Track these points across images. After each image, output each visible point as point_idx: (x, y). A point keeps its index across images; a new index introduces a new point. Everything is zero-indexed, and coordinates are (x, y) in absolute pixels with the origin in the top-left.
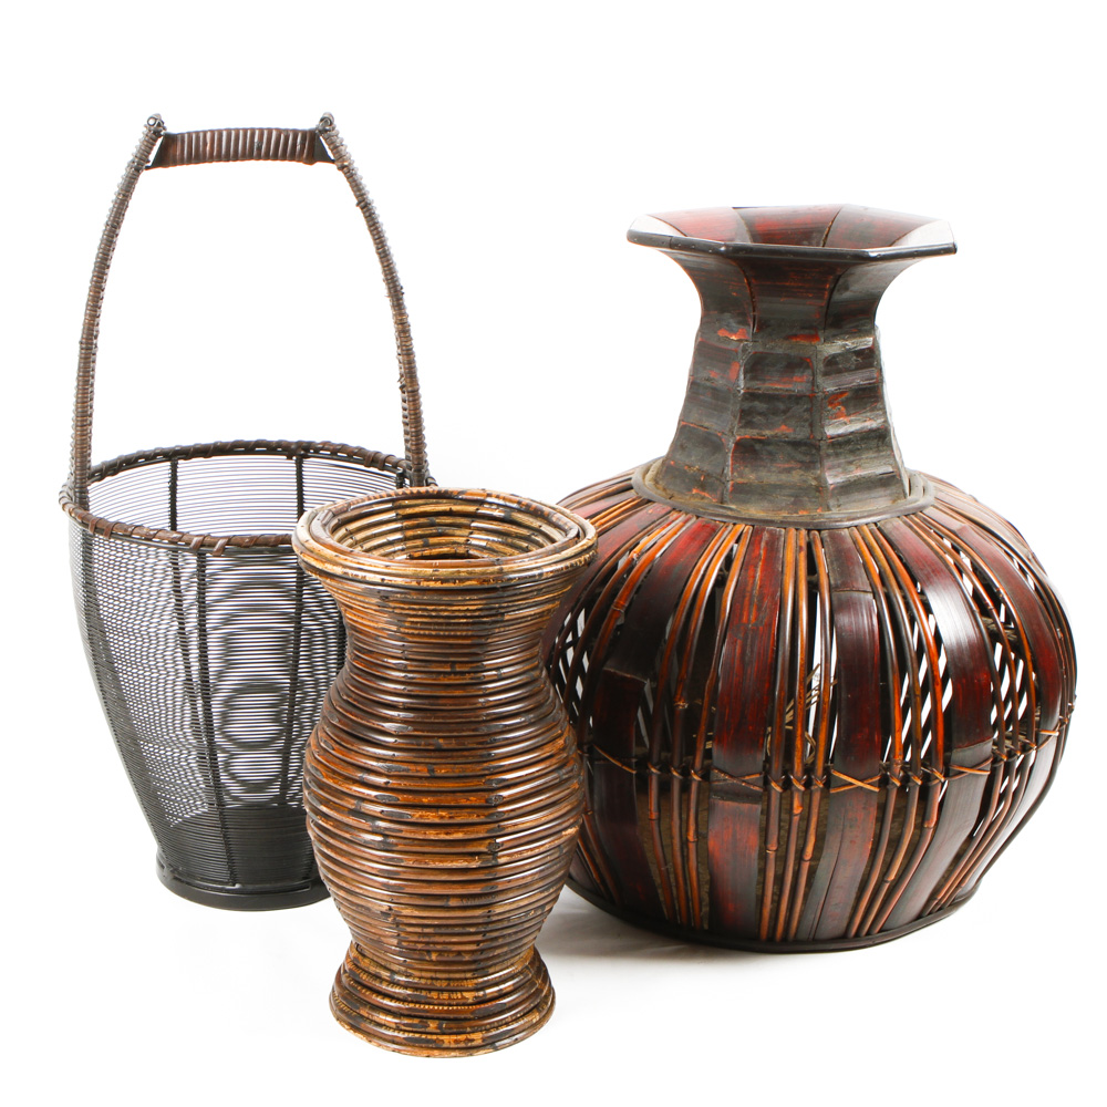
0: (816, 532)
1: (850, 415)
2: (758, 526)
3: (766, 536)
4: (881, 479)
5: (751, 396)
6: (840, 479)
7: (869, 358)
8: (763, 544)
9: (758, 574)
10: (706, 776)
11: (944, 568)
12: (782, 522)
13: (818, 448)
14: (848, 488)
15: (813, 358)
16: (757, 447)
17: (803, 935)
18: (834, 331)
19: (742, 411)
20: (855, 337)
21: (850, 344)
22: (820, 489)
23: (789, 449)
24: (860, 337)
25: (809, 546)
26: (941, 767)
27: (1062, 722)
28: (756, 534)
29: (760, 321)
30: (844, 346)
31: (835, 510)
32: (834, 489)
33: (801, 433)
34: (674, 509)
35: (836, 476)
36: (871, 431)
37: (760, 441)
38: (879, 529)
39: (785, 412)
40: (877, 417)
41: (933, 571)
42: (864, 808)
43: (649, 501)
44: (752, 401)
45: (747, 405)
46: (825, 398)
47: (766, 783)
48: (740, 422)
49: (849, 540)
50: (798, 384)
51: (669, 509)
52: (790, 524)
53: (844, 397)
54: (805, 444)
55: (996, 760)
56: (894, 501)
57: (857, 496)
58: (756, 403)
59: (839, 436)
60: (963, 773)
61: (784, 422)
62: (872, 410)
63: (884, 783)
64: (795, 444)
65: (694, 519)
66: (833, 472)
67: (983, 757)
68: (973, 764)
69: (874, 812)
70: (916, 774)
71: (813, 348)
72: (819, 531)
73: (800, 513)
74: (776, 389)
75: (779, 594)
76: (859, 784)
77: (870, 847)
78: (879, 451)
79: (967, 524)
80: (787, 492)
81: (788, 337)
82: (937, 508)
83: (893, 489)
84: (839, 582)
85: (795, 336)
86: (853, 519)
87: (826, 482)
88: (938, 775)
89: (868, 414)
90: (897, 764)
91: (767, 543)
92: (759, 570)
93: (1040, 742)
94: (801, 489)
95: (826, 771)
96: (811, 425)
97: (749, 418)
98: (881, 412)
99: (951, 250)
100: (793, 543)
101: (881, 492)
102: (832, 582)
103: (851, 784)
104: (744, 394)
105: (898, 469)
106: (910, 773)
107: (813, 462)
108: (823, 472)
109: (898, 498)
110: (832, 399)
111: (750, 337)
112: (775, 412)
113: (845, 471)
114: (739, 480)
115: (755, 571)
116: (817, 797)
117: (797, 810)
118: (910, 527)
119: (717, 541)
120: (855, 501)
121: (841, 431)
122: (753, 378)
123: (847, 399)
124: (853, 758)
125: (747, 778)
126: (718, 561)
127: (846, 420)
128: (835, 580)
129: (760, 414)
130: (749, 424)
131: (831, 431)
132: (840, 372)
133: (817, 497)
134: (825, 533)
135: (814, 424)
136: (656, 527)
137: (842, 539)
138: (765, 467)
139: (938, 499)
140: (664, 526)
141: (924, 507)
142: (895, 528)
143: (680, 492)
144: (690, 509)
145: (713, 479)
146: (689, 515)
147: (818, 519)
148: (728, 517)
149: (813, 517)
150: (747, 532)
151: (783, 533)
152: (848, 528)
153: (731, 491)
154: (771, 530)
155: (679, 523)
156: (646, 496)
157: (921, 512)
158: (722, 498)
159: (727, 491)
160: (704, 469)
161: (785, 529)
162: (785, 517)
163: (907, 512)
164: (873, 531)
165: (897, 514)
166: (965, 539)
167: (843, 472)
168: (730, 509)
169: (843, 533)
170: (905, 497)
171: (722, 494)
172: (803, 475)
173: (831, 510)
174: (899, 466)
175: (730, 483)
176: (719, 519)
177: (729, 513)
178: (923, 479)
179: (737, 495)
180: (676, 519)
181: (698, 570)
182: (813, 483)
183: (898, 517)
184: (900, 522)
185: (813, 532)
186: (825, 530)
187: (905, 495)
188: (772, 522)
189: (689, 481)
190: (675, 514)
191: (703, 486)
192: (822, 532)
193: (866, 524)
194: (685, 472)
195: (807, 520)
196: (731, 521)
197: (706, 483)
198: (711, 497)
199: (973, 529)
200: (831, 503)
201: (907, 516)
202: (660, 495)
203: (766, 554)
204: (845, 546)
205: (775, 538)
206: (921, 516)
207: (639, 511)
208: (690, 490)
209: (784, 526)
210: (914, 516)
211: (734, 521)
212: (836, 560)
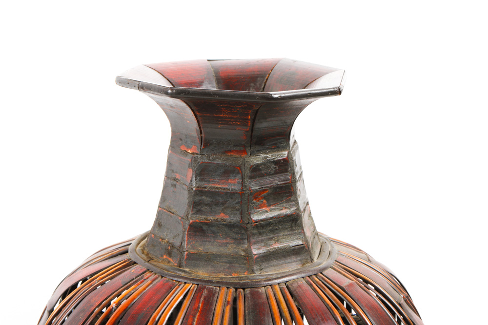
0: (242, 290)
1: (270, 206)
2: (202, 284)
3: (205, 292)
4: (293, 250)
5: (200, 192)
6: (262, 251)
7: (286, 166)
8: (202, 299)
9: (195, 322)
12: (218, 282)
13: (246, 230)
14: (268, 257)
15: (243, 167)
16: (205, 228)
18: (258, 148)
19: (194, 203)
20: (273, 152)
21: (270, 156)
22: (248, 257)
23: (226, 229)
24: (278, 151)
25: (235, 300)
28: (199, 290)
29: (205, 141)
30: (265, 158)
31: (257, 273)
32: (257, 258)
33: (235, 218)
34: (148, 270)
35: (259, 249)
36: (287, 216)
37: (206, 224)
38: (287, 287)
39: (223, 204)
40: (291, 206)
41: (323, 320)
43: (135, 263)
44: (201, 196)
45: (197, 199)
46: (251, 194)
48: (192, 210)
49: (264, 296)
50: (233, 184)
51: (145, 269)
52: (223, 283)
53: (265, 194)
54: (237, 226)
56: (303, 265)
57: (275, 262)
58: (204, 197)
59: (262, 220)
61: (223, 211)
62: (287, 201)
64: (231, 226)
65: (160, 278)
66: (256, 246)
71: (242, 160)
72: (244, 289)
73: (233, 275)
74: (217, 188)
78: (292, 230)
79: (354, 281)
80: (224, 260)
81: (226, 152)
82: (334, 269)
83: (303, 256)
85: (230, 151)
86: (270, 280)
87: (251, 253)
89: (284, 205)
91: (205, 298)
92: (196, 319)
94: (233, 258)
96: (241, 213)
97: (199, 208)
98: (294, 203)
99: (337, 92)
100: (224, 295)
101: (294, 258)
104: (196, 190)
105: (307, 241)
107: (242, 239)
108: (250, 246)
109: (306, 262)
110: (257, 195)
111: (198, 151)
112: (217, 204)
113: (266, 245)
114: (192, 251)
115: (193, 320)
118: (311, 285)
119: (171, 296)
120: (273, 266)
121: (263, 217)
122: (202, 180)
123: (268, 195)
126: (168, 312)
127: (267, 209)
129: (206, 205)
130: (199, 212)
131: (255, 217)
132: (262, 176)
133: (245, 264)
134: (248, 291)
135: (245, 212)
136: (134, 283)
137: (259, 295)
138: (210, 242)
139: (337, 262)
140: (139, 282)
141: (325, 269)
142: (299, 286)
143: (157, 257)
144: (159, 270)
145: (176, 249)
146: (157, 276)
147: (244, 280)
148: (182, 277)
149: (240, 279)
150: (193, 289)
151: (217, 291)
152: (265, 287)
153: (186, 259)
154: (210, 288)
155: (149, 281)
156: (133, 259)
157: (321, 273)
158: (180, 263)
159: (183, 258)
160: (171, 241)
161: (220, 287)
162: (221, 278)
163: (310, 274)
164: (282, 289)
165: (303, 275)
166: (350, 293)
167: (264, 246)
168: (185, 272)
169: (260, 291)
170: (312, 262)
171: (180, 260)
172: (235, 248)
173: (255, 273)
174: (309, 239)
175: (186, 253)
176: (176, 279)
177: (183, 274)
178: (331, 245)
179: (190, 261)
180: (148, 278)
181: (155, 318)
182: (243, 254)
183: (303, 278)
184: (304, 282)
185: (239, 290)
186: (248, 288)
187: (312, 260)
188: (211, 282)
189: (162, 249)
190: (148, 274)
191: (169, 254)
192: (246, 290)
193: (278, 284)
194: (160, 243)
195: (237, 281)
196: (184, 281)
197: (172, 252)
198: (174, 262)
199: (358, 285)
200: (255, 268)
201: (309, 276)
202: (143, 259)
203: (203, 306)
204: (261, 301)
205: (211, 295)
206: (320, 276)
207: (126, 270)
208: (162, 256)
209: (219, 285)
210: (314, 277)
211: (186, 281)
212: (252, 312)
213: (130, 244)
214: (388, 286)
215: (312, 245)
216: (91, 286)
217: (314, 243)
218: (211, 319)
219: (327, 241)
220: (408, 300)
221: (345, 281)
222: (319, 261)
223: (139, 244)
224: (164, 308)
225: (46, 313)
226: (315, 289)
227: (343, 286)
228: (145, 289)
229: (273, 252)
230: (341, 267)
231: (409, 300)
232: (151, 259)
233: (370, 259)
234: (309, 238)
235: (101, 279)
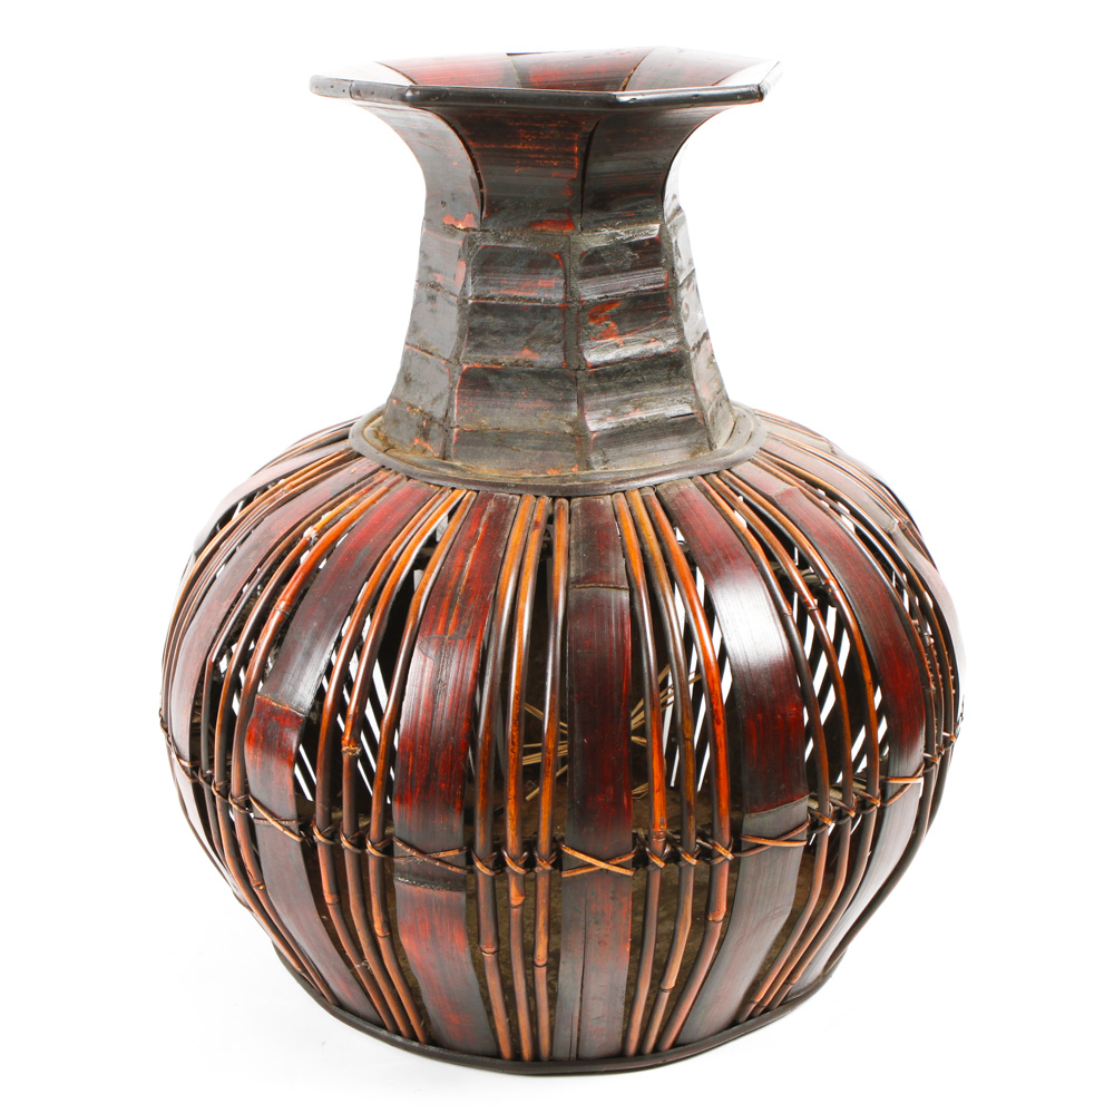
0: (565, 501)
1: (624, 334)
2: (485, 490)
3: (491, 506)
4: (673, 424)
5: (482, 307)
6: (609, 424)
7: (654, 253)
8: (484, 518)
9: (469, 562)
10: (388, 850)
11: (744, 552)
12: (517, 486)
13: (575, 381)
14: (621, 437)
15: (566, 254)
16: (492, 379)
17: (561, 1053)
18: (600, 216)
19: (471, 329)
20: (630, 224)
21: (623, 234)
22: (579, 434)
23: (535, 382)
24: (640, 223)
25: (550, 520)
26: (727, 838)
27: (927, 763)
28: (481, 502)
29: (489, 201)
30: (613, 236)
31: (598, 469)
32: (596, 439)
33: (550, 358)
34: (383, 466)
35: (601, 420)
36: (658, 356)
37: (495, 372)
38: (657, 494)
39: (528, 330)
40: (668, 335)
41: (726, 557)
42: (613, 898)
43: (359, 455)
44: (485, 315)
45: (477, 321)
46: (584, 309)
47: (470, 862)
48: (468, 345)
49: (610, 512)
50: (547, 289)
51: (378, 466)
52: (527, 488)
53: (614, 309)
54: (556, 375)
55: (816, 825)
56: (694, 454)
57: (635, 448)
58: (489, 318)
59: (606, 363)
60: (761, 846)
61: (528, 344)
62: (661, 326)
63: (641, 861)
64: (544, 375)
65: (404, 481)
66: (598, 414)
67: (793, 823)
68: (778, 832)
69: (627, 902)
70: (687, 852)
71: (564, 239)
72: (569, 499)
73: (549, 473)
74: (515, 298)
75: (492, 591)
76: (602, 865)
77: (628, 950)
78: (670, 384)
79: (796, 486)
80: (532, 443)
81: (532, 224)
82: (757, 464)
83: (694, 437)
84: (582, 574)
85: (540, 222)
86: (622, 482)
87: (585, 428)
88: (721, 850)
89: (654, 333)
90: (658, 837)
91: (490, 517)
92: (471, 556)
93: (890, 794)
94: (550, 438)
95: (556, 843)
96: (565, 349)
97: (480, 339)
98: (673, 330)
99: (755, 95)
100: (529, 511)
101: (673, 441)
102: (572, 574)
103: (590, 865)
104: (473, 304)
105: (701, 408)
106: (680, 849)
107: (567, 401)
108: (582, 414)
109: (700, 450)
110: (597, 310)
111: (475, 224)
112: (515, 332)
113: (616, 413)
114: (468, 426)
115: (465, 558)
116: (543, 884)
117: (515, 898)
118: (706, 492)
119: (424, 514)
120: (631, 455)
121: (610, 356)
122: (485, 282)
123: (619, 312)
124: (592, 829)
125: (442, 855)
126: (417, 543)
127: (618, 340)
128: (577, 571)
129: (495, 333)
130: (479, 346)
131: (593, 357)
132: (606, 273)
133: (573, 451)
134: (577, 502)
135: (572, 348)
136: (354, 492)
137: (599, 510)
138: (502, 407)
139: (765, 451)
140: (363, 490)
141: (736, 462)
142: (682, 494)
143: (402, 442)
144: (403, 466)
145: (437, 425)
146: (398, 476)
147: (570, 481)
148: (447, 478)
149: (563, 479)
150: (468, 501)
151: (516, 502)
152: (611, 494)
153: (456, 442)
154: (501, 497)
155: (383, 487)
156: (356, 449)
157: (729, 470)
158: (445, 452)
159: (451, 441)
160: (427, 410)
161: (521, 495)
162: (524, 479)
163: (705, 471)
164: (647, 499)
165: (691, 473)
166: (785, 509)
167: (612, 415)
168: (453, 467)
169: (602, 502)
170: (711, 449)
171: (445, 446)
172: (553, 418)
173: (592, 469)
174: (705, 404)
175: (456, 430)
176: (435, 482)
177: (450, 473)
178: (756, 421)
179: (464, 447)
180: (381, 482)
181: (390, 556)
182: (568, 430)
183: (691, 478)
184: (692, 485)
185: (559, 500)
186: (578, 497)
187: (711, 446)
188: (504, 485)
189: (412, 426)
190: (382, 474)
191: (425, 434)
192: (573, 500)
193: (639, 489)
194: (408, 415)
195: (555, 483)
196: (450, 484)
197: (429, 430)
198: (433, 450)
199: (804, 494)
200: (593, 458)
201: (703, 476)
202: (375, 446)
203: (485, 532)
204: (602, 521)
205: (504, 509)
206: (727, 476)
207: (341, 469)
208: (412, 441)
209: (519, 492)
210: (714, 476)
211: (454, 485)
212: (584, 541)
213: (351, 425)
214: (866, 499)
215: (712, 417)
216: (274, 500)
217: (719, 415)
218: (501, 555)
219: (746, 414)
220: (910, 529)
221: (776, 486)
222: (726, 448)
223: (371, 421)
224: (409, 537)
225: (193, 557)
226: (714, 499)
227: (772, 494)
228: (374, 502)
229: (631, 427)
230: (772, 461)
231: (912, 530)
232: (392, 447)
233: (836, 449)
234: (707, 403)
235: (293, 487)
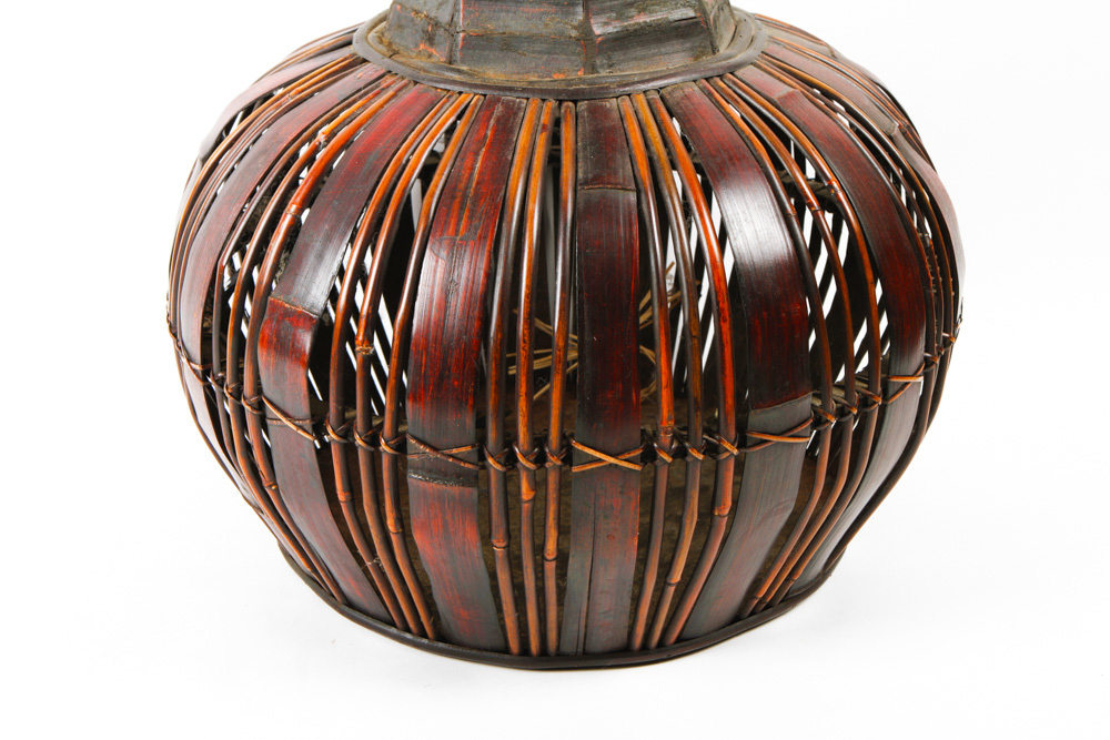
0: (571, 104)
2: (493, 96)
3: (499, 110)
4: (677, 28)
6: (612, 28)
8: (492, 122)
9: (478, 165)
10: (401, 447)
11: (748, 154)
12: (524, 90)
22: (585, 38)
25: (557, 123)
26: (733, 433)
27: (928, 363)
28: (489, 105)
31: (604, 73)
32: (603, 42)
34: (389, 72)
35: (606, 24)
38: (662, 98)
41: (732, 160)
42: (621, 493)
43: (364, 61)
47: (482, 458)
49: (616, 115)
51: (384, 71)
52: (534, 91)
55: (818, 422)
56: (697, 57)
57: (640, 52)
60: (766, 441)
63: (649, 456)
65: (412, 85)
66: (603, 19)
67: (797, 420)
68: (783, 429)
69: (635, 496)
70: (694, 447)
72: (575, 102)
73: (555, 77)
75: (502, 193)
76: (612, 460)
77: (636, 544)
79: (799, 88)
80: (538, 47)
82: (759, 67)
83: (697, 41)
84: (590, 176)
86: (627, 85)
87: (591, 31)
88: (727, 446)
90: (666, 433)
91: (498, 120)
92: (480, 158)
93: (891, 392)
94: (555, 43)
95: (565, 439)
100: (535, 114)
101: (677, 45)
102: (580, 175)
103: (600, 460)
105: (704, 12)
106: (687, 444)
107: (572, 5)
108: (587, 18)
109: (703, 53)
113: (620, 17)
114: (473, 31)
115: (475, 161)
116: (553, 479)
117: (526, 492)
118: (710, 95)
120: (635, 59)
124: (601, 425)
125: (455, 451)
128: (585, 173)
133: (579, 54)
134: (583, 105)
136: (361, 97)
137: (606, 113)
138: (508, 11)
139: (767, 54)
140: (370, 95)
141: (740, 65)
142: (687, 97)
143: (407, 48)
144: (409, 71)
145: (442, 30)
146: (405, 81)
147: (577, 84)
148: (454, 82)
149: (569, 82)
150: (476, 105)
151: (523, 106)
152: (617, 98)
153: (462, 47)
154: (508, 101)
155: (391, 92)
156: (362, 54)
157: (732, 73)
158: (451, 57)
159: (457, 46)
160: (432, 15)
161: (528, 99)
162: (531, 83)
163: (709, 74)
164: (652, 102)
165: (695, 76)
166: (788, 111)
167: (617, 19)
168: (459, 72)
169: (608, 105)
170: (714, 53)
171: (451, 50)
172: (559, 22)
173: (598, 72)
174: (708, 8)
175: (461, 35)
176: (442, 86)
177: (456, 77)
178: (757, 26)
179: (471, 52)
180: (388, 87)
181: (400, 159)
182: (574, 33)
183: (695, 81)
184: (696, 88)
185: (566, 104)
186: (583, 100)
187: (714, 50)
188: (511, 89)
189: (417, 31)
190: (388, 79)
191: (430, 40)
192: (579, 104)
193: (645, 92)
194: (412, 20)
195: (562, 86)
196: (457, 88)
197: (434, 35)
198: (439, 55)
199: (807, 96)
200: (598, 62)
201: (707, 79)
202: (379, 52)
203: (494, 135)
204: (608, 124)
205: (512, 113)
206: (730, 80)
207: (347, 75)
208: (417, 46)
209: (526, 95)
210: (718, 80)
211: (461, 89)
212: (591, 144)
213: (354, 31)
214: (867, 102)
215: (715, 21)
216: (280, 106)
217: (721, 19)
218: (510, 158)
219: (747, 19)
220: (910, 132)
221: (779, 89)
222: (729, 52)
223: (374, 27)
224: (418, 140)
225: (199, 164)
226: (718, 102)
227: (775, 98)
228: (382, 106)
229: (636, 30)
230: (774, 64)
231: (912, 133)
232: (396, 53)
233: (836, 54)
234: (710, 7)
235: (300, 92)
